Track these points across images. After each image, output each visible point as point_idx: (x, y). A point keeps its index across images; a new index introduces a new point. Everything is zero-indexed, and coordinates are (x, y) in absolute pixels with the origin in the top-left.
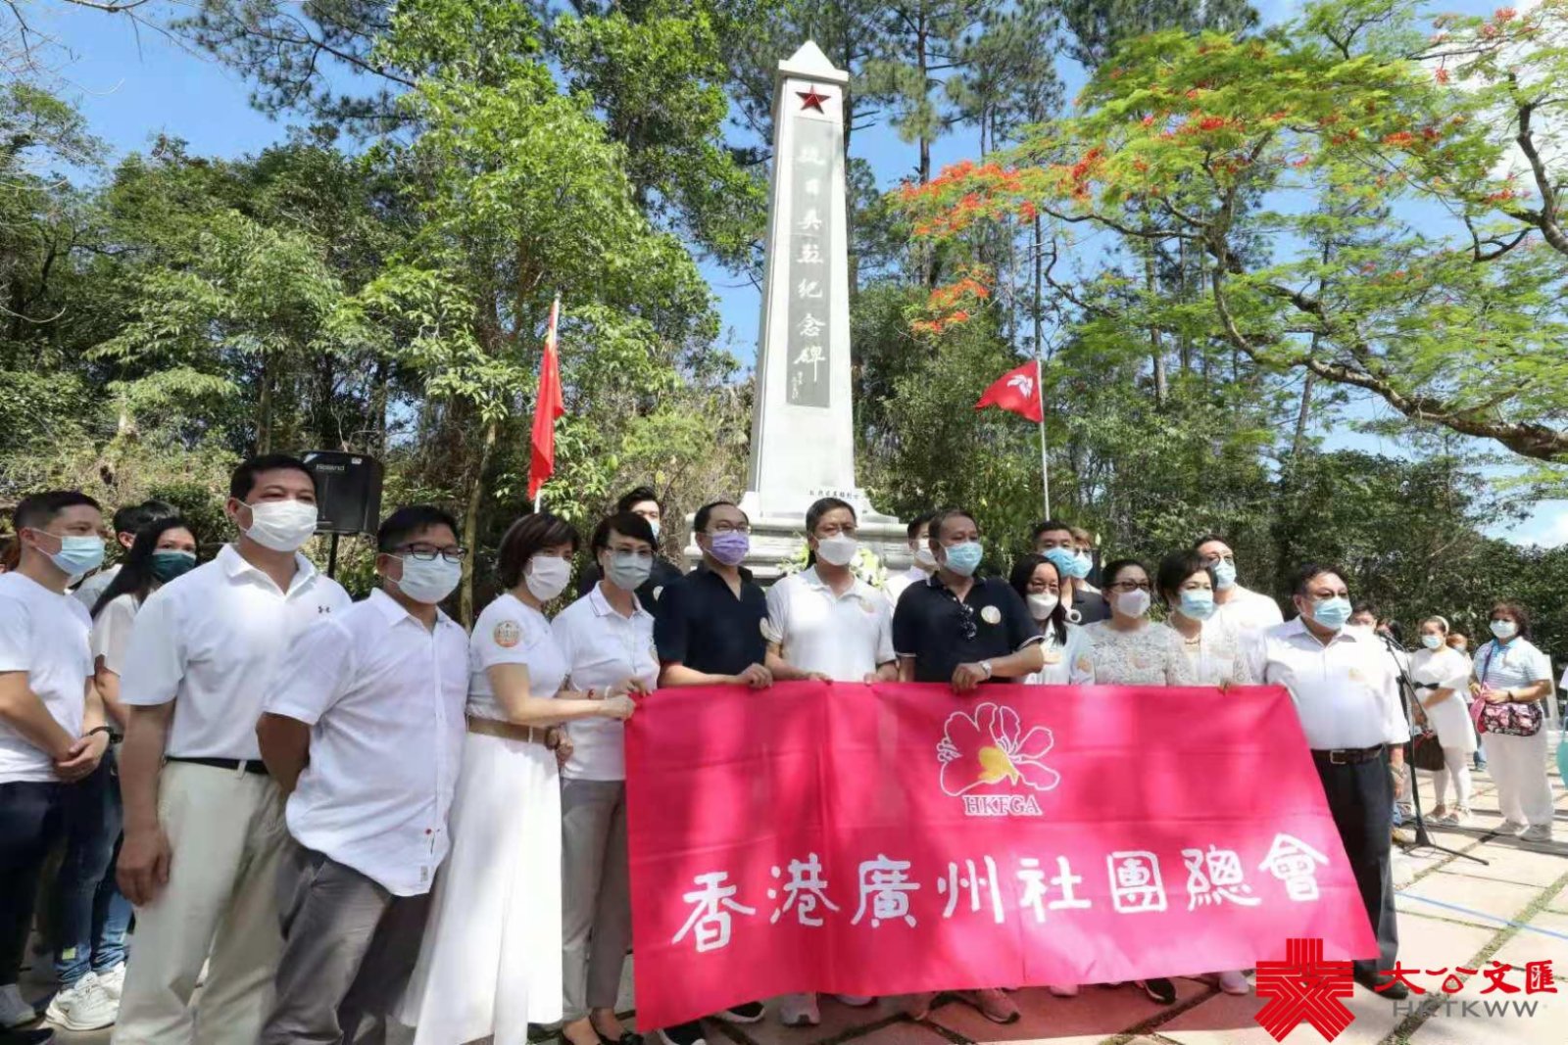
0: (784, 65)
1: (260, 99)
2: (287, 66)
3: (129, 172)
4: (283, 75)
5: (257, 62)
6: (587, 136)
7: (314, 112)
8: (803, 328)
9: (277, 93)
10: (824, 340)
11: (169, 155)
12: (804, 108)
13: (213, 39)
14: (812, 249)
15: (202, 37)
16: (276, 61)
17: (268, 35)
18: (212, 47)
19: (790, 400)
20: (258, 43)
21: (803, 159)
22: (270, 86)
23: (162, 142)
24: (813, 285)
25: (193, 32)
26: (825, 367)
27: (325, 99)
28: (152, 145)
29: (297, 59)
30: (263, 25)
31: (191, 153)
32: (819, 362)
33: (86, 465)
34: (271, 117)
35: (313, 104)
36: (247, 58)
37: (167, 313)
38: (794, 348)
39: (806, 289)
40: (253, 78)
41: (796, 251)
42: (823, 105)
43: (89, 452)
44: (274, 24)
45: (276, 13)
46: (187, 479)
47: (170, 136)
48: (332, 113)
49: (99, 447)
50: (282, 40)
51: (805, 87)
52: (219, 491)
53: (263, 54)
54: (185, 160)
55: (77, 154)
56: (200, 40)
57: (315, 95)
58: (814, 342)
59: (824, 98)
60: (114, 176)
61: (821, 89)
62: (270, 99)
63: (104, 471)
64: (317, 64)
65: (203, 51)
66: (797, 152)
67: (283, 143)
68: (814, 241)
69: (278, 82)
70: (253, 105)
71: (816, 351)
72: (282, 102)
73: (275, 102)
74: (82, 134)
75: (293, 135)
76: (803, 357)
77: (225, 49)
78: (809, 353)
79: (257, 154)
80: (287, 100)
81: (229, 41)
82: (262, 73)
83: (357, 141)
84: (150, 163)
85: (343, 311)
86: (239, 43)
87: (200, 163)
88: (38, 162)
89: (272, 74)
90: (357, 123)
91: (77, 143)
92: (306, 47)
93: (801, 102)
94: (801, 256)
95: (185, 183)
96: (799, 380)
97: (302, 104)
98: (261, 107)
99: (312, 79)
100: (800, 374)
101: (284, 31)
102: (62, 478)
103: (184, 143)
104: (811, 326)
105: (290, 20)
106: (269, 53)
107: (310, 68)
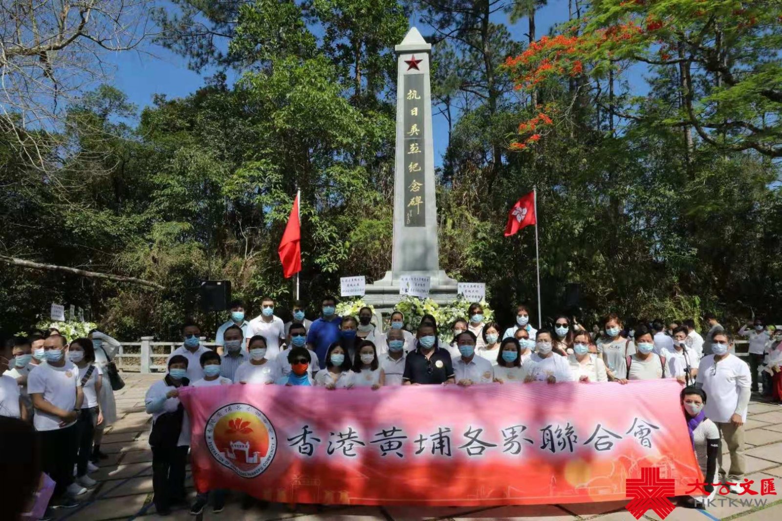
0: (397, 48)
1: (193, 65)
2: (201, 47)
3: (146, 115)
4: (200, 51)
5: (189, 49)
6: (319, 85)
7: (217, 62)
8: (411, 188)
9: (199, 60)
10: (422, 192)
11: (160, 103)
12: (409, 69)
13: (169, 43)
14: (415, 146)
15: (165, 43)
16: (196, 45)
17: (191, 34)
18: (169, 46)
19: (406, 225)
20: (187, 39)
21: (409, 98)
22: (195, 59)
23: (157, 98)
24: (417, 164)
25: (161, 42)
26: (423, 206)
27: (220, 55)
28: (153, 100)
29: (204, 42)
30: (189, 30)
31: (168, 99)
32: (420, 204)
33: (147, 255)
34: (198, 72)
35: (216, 59)
36: (184, 47)
37: (163, 196)
38: (407, 199)
39: (412, 167)
40: (188, 56)
41: (407, 148)
42: (419, 65)
43: (147, 250)
44: (193, 28)
45: (193, 23)
46: (183, 257)
47: (159, 94)
48: (225, 61)
49: (151, 246)
50: (197, 35)
51: (409, 57)
52: (196, 261)
53: (191, 43)
54: (166, 103)
55: (126, 113)
56: (165, 45)
57: (216, 55)
58: (418, 194)
59: (418, 61)
60: (140, 119)
61: (417, 56)
62: (197, 64)
63: (153, 258)
64: (213, 42)
65: (166, 49)
66: (406, 95)
67: (203, 86)
68: (416, 141)
69: (198, 55)
70: (189, 68)
71: (418, 198)
72: (201, 64)
73: (199, 65)
74: (127, 103)
75: (207, 81)
76: (412, 203)
77: (176, 46)
78: (415, 200)
79: (195, 93)
80: (204, 62)
81: (176, 42)
82: (191, 52)
83: (238, 72)
84: (154, 107)
85: (227, 187)
86: (180, 42)
87: (172, 103)
88: (114, 118)
89: (195, 52)
90: (236, 63)
91: (126, 108)
92: (207, 36)
93: (408, 66)
94: (410, 151)
95: (168, 116)
96: (410, 215)
97: (210, 60)
98: (193, 69)
99: (213, 48)
100: (411, 211)
101: (197, 31)
102: (139, 262)
103: (165, 96)
104: (415, 186)
105: (199, 25)
106: (192, 43)
107: (210, 44)
